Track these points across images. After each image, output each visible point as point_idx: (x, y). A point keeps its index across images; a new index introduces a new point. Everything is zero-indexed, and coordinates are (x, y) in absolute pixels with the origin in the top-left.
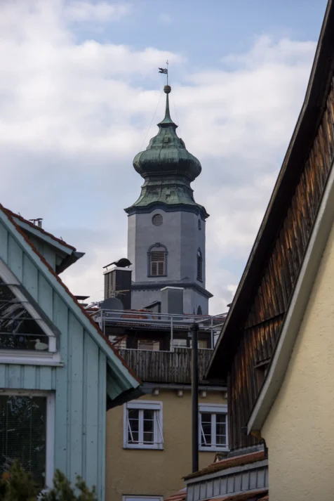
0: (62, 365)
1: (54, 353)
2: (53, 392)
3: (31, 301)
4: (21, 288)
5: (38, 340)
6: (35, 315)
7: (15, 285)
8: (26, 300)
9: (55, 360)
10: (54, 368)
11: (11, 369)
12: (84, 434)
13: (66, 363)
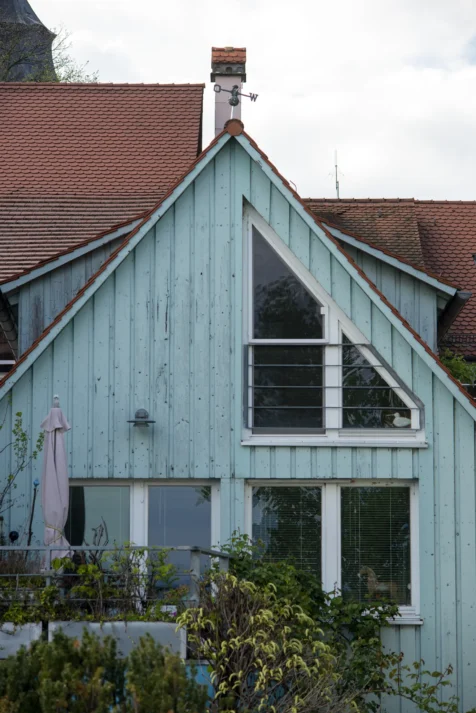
0: (426, 446)
1: (417, 430)
2: (415, 480)
3: (384, 364)
4: (371, 348)
5: (397, 415)
6: (392, 382)
7: (364, 345)
8: (379, 364)
9: (419, 439)
10: (415, 450)
11: (359, 455)
12: (457, 534)
13: (431, 442)
